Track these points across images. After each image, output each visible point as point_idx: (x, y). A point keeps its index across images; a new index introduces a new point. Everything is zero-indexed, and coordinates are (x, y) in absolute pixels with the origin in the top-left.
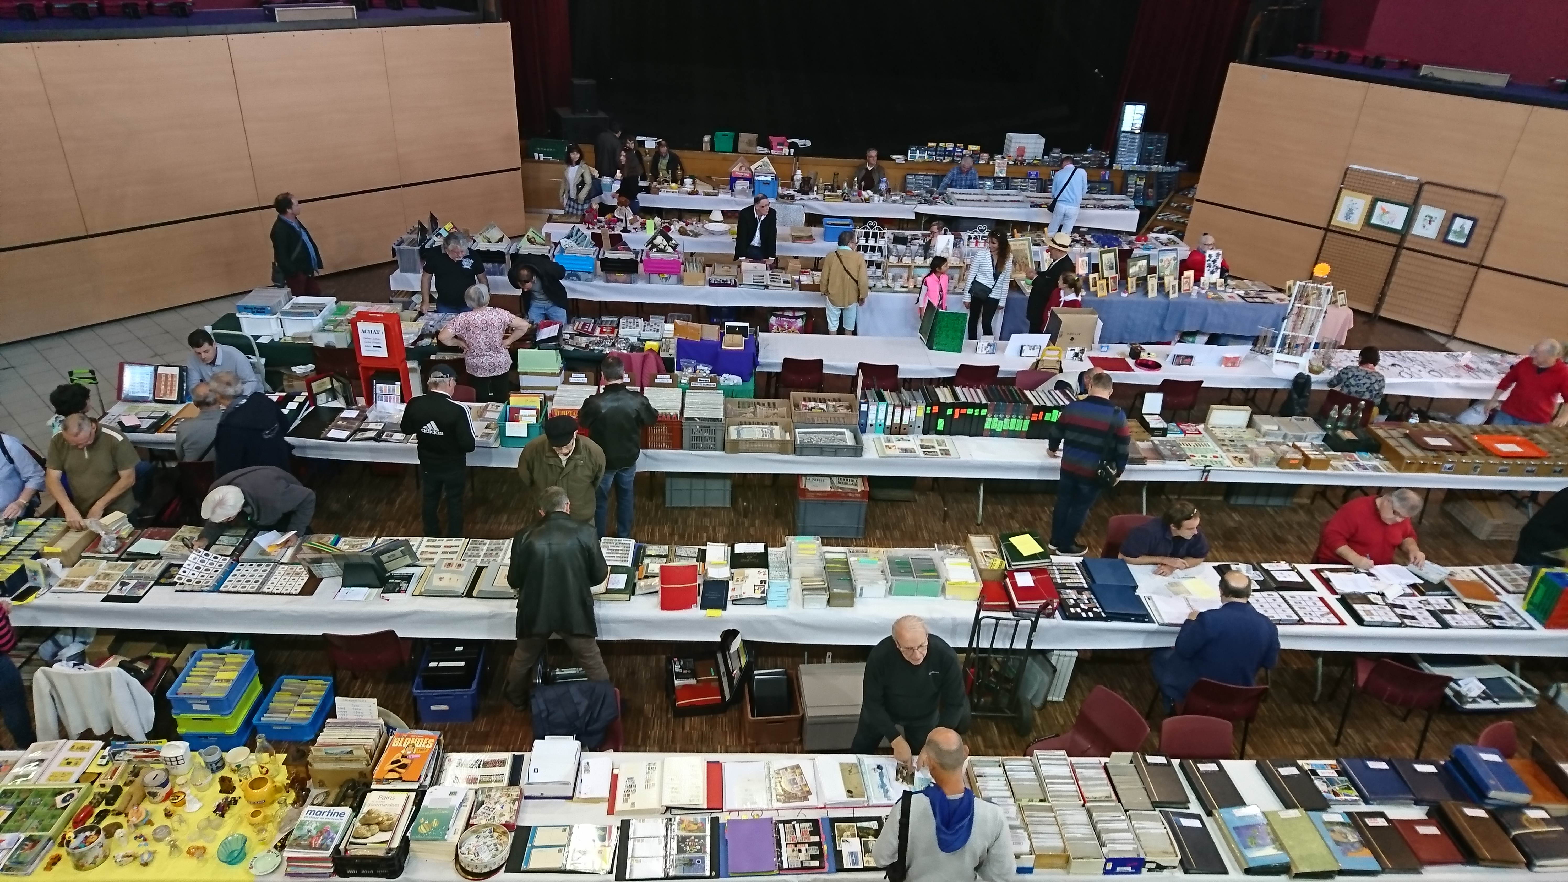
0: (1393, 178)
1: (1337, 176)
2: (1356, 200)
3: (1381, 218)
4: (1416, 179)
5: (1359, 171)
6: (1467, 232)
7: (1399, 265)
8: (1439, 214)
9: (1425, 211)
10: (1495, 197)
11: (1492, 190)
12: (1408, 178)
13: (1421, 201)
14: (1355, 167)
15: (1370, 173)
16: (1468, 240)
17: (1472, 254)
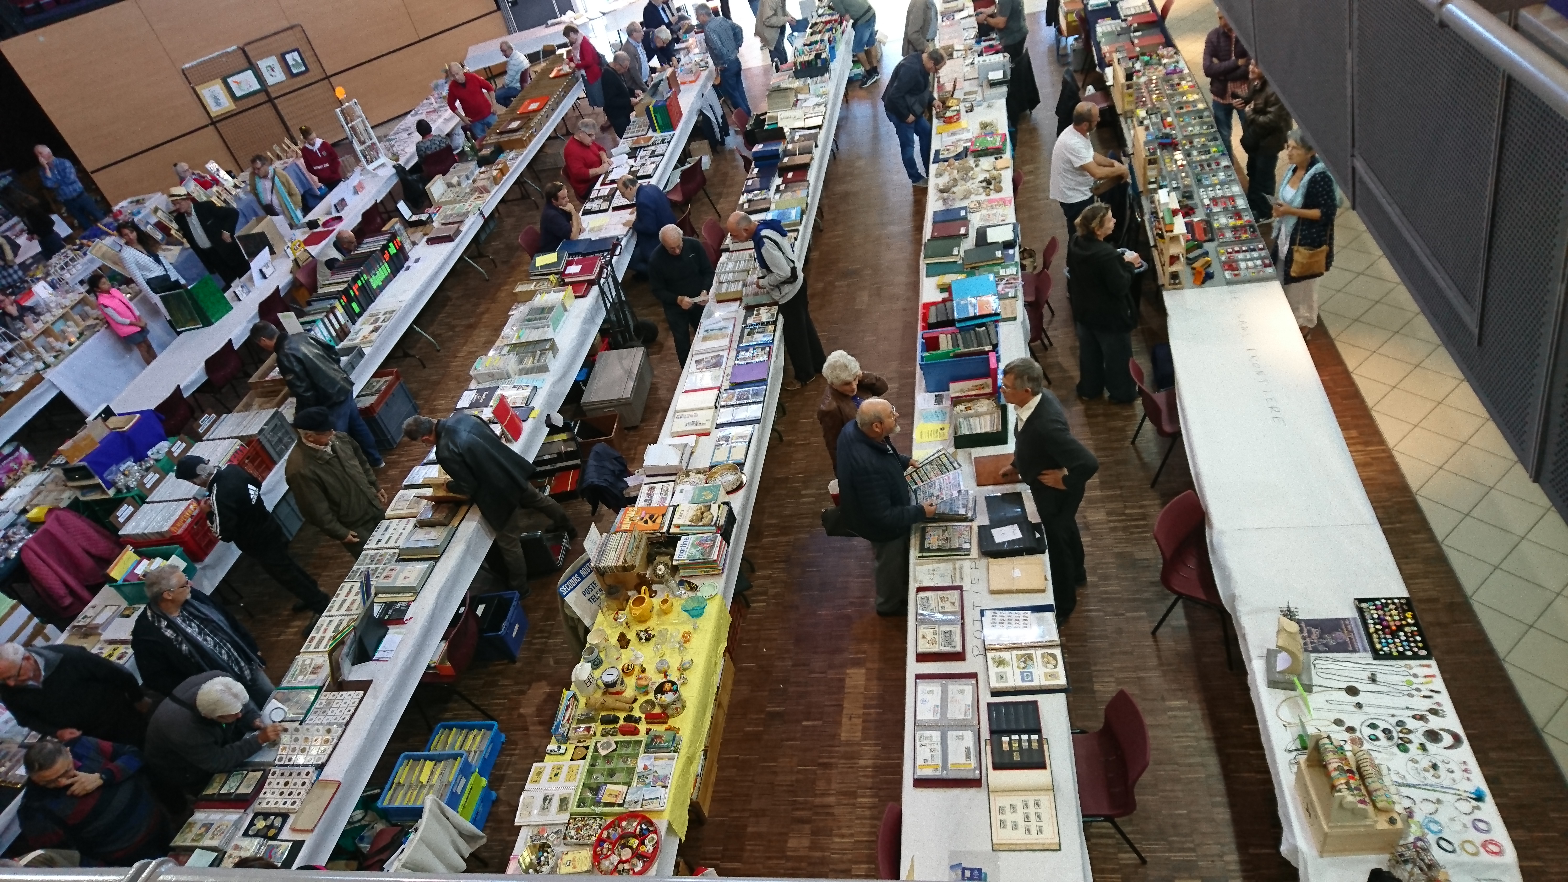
0: (220, 56)
1: (180, 80)
2: (212, 89)
3: (240, 88)
4: (235, 47)
5: (192, 67)
6: (300, 61)
7: (282, 113)
8: (273, 61)
9: (262, 64)
10: (292, 28)
11: (285, 24)
12: (229, 50)
13: (253, 60)
14: (187, 65)
15: (201, 63)
16: (305, 66)
17: (315, 73)
